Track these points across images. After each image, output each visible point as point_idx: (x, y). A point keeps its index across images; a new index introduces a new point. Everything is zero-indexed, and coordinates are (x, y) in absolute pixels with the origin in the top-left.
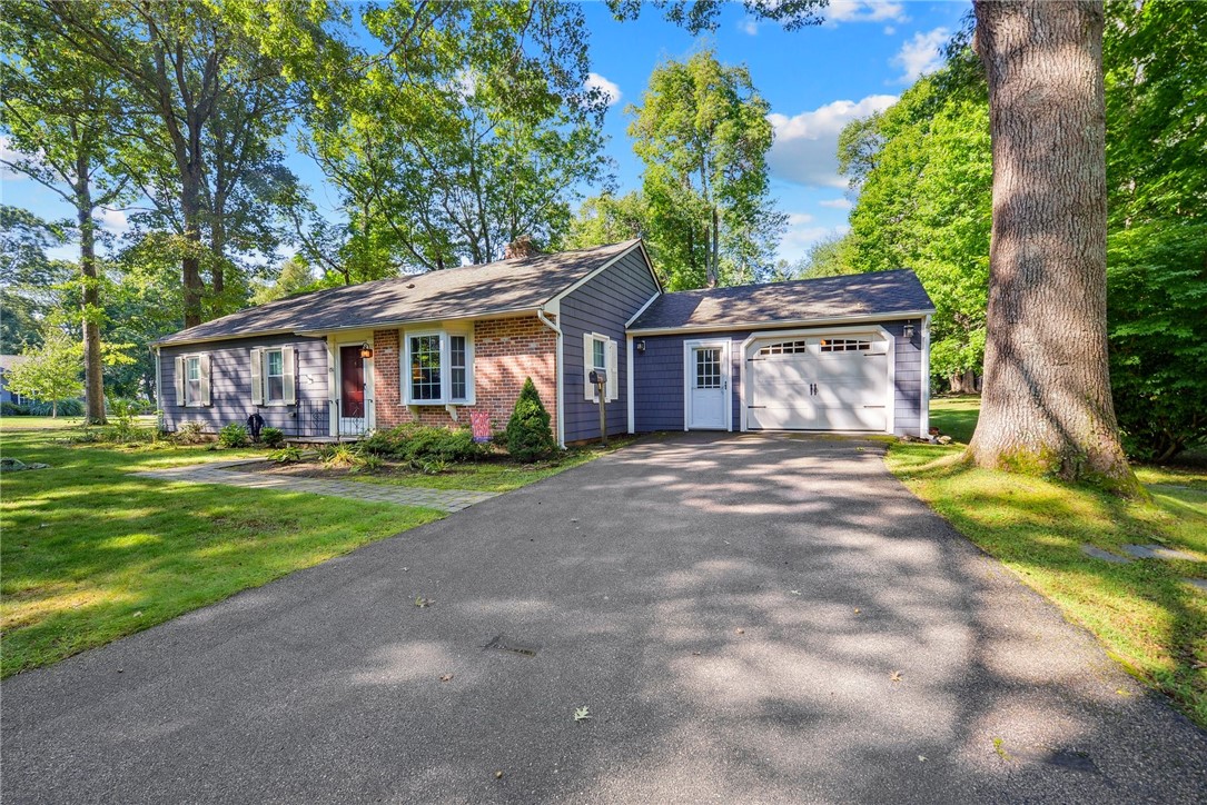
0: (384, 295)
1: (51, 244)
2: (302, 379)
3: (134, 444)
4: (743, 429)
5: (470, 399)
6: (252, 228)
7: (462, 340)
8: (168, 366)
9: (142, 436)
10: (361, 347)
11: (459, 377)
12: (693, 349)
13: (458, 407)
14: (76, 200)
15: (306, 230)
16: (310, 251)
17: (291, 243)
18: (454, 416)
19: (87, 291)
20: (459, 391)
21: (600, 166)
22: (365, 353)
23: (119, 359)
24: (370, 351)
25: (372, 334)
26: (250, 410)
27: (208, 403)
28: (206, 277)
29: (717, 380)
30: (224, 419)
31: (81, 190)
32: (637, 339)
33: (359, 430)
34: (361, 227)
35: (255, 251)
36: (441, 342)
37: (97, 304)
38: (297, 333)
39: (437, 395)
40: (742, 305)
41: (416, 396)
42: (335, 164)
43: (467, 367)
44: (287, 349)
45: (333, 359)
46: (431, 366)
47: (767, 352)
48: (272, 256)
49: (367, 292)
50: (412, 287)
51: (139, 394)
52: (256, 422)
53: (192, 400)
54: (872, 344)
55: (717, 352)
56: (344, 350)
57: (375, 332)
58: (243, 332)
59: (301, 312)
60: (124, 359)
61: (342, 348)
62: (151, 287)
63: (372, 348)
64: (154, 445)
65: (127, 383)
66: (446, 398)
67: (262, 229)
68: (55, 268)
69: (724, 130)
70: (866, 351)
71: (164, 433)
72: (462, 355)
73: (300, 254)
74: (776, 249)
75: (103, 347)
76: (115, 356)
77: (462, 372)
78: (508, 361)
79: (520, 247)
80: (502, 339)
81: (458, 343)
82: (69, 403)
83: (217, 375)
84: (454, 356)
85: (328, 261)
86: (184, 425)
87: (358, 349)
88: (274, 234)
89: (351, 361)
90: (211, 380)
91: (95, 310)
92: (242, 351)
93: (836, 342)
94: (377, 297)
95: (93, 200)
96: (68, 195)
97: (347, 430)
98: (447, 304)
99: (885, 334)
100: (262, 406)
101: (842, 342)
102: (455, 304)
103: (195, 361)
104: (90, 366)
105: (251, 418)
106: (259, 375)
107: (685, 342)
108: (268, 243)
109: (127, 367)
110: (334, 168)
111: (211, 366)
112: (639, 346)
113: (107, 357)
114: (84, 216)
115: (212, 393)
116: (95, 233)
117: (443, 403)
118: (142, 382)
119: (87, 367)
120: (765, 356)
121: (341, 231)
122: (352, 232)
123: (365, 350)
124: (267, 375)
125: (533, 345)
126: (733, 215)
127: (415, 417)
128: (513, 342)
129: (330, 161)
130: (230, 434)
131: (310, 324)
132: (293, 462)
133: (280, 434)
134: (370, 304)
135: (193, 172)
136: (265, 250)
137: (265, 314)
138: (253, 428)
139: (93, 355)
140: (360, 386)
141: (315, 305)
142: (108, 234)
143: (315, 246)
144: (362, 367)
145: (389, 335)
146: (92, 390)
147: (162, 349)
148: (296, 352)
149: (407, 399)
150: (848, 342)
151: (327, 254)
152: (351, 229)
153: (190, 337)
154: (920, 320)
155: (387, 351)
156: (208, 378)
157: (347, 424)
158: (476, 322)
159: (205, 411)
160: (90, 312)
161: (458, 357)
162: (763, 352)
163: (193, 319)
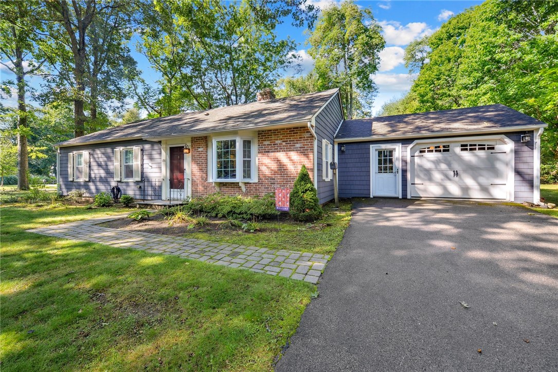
0: (192, 119)
1: (5, 98)
2: (145, 166)
3: (40, 204)
4: (409, 197)
5: (254, 179)
6: (112, 87)
7: (249, 142)
8: (64, 158)
9: (46, 199)
10: (183, 147)
11: (247, 165)
12: (376, 150)
13: (246, 184)
14: (15, 70)
15: (140, 91)
16: (142, 102)
17: (132, 97)
18: (244, 189)
19: (20, 118)
20: (247, 173)
21: (294, 59)
22: (185, 151)
23: (38, 155)
24: (189, 149)
25: (190, 139)
26: (113, 184)
27: (87, 180)
28: (87, 113)
29: (391, 168)
30: (97, 190)
31: (18, 65)
32: (340, 145)
33: (182, 197)
34: (168, 91)
35: (114, 100)
36: (237, 144)
37: (26, 126)
38: (144, 138)
39: (234, 176)
40: (401, 125)
41: (219, 176)
42: (155, 59)
43: (252, 159)
44: (136, 149)
45: (165, 155)
46: (230, 158)
47: (424, 151)
48: (123, 103)
49: (180, 118)
50: (208, 114)
51: (51, 174)
52: (116, 191)
53: (78, 178)
54: (496, 147)
55: (391, 152)
56: (171, 148)
57: (192, 138)
58: (109, 139)
59: (143, 129)
60: (40, 155)
61: (170, 148)
62: (58, 121)
63: (190, 148)
64: (53, 205)
65: (44, 168)
66: (239, 178)
67: (118, 88)
68: (7, 110)
69: (362, 39)
70: (492, 151)
71: (60, 197)
72: (249, 152)
73: (137, 103)
74: (373, 105)
75: (29, 149)
76: (36, 153)
77: (249, 162)
78: (281, 156)
79: (266, 95)
80: (277, 142)
81: (247, 144)
82: (11, 178)
83: (93, 164)
84: (244, 151)
85: (151, 107)
86: (73, 192)
87: (181, 149)
88: (124, 92)
89: (176, 154)
90: (90, 166)
91: (24, 129)
92: (109, 150)
93: (471, 145)
94: (188, 120)
95: (25, 71)
96: (10, 67)
97: (175, 197)
98: (239, 121)
99: (507, 140)
100: (120, 182)
101: (475, 145)
102: (244, 121)
103: (80, 155)
104: (21, 159)
105: (113, 188)
106: (119, 164)
107: (371, 146)
108: (121, 96)
109: (44, 160)
110: (155, 60)
111: (90, 158)
112: (343, 148)
113: (31, 154)
114: (20, 79)
115: (90, 174)
116: (26, 88)
117: (238, 181)
118: (53, 168)
119: (19, 159)
120: (423, 154)
121: (158, 92)
122: (164, 93)
123: (186, 149)
124: (124, 164)
125: (298, 145)
126: (361, 85)
127: (217, 189)
128: (284, 144)
129: (153, 57)
130: (101, 199)
131: (150, 134)
132: (145, 219)
133: (132, 199)
134: (186, 123)
135: (81, 54)
136: (119, 100)
137: (122, 130)
138: (114, 195)
139: (23, 153)
140: (182, 171)
141: (151, 125)
142: (33, 89)
143: (145, 99)
144: (183, 159)
145: (202, 140)
146: (22, 172)
147: (61, 148)
148: (142, 150)
149: (213, 178)
150: (479, 145)
151: (151, 103)
152: (163, 91)
153: (78, 141)
154: (533, 131)
155: (200, 150)
156: (88, 166)
157: (175, 193)
158: (259, 131)
159: (86, 185)
160: (22, 130)
161: (247, 153)
162: (421, 152)
163: (79, 133)
